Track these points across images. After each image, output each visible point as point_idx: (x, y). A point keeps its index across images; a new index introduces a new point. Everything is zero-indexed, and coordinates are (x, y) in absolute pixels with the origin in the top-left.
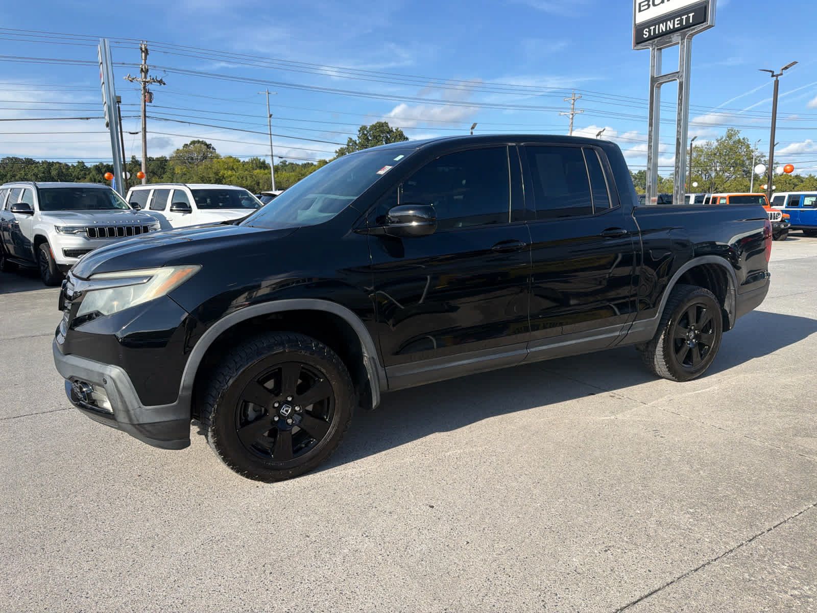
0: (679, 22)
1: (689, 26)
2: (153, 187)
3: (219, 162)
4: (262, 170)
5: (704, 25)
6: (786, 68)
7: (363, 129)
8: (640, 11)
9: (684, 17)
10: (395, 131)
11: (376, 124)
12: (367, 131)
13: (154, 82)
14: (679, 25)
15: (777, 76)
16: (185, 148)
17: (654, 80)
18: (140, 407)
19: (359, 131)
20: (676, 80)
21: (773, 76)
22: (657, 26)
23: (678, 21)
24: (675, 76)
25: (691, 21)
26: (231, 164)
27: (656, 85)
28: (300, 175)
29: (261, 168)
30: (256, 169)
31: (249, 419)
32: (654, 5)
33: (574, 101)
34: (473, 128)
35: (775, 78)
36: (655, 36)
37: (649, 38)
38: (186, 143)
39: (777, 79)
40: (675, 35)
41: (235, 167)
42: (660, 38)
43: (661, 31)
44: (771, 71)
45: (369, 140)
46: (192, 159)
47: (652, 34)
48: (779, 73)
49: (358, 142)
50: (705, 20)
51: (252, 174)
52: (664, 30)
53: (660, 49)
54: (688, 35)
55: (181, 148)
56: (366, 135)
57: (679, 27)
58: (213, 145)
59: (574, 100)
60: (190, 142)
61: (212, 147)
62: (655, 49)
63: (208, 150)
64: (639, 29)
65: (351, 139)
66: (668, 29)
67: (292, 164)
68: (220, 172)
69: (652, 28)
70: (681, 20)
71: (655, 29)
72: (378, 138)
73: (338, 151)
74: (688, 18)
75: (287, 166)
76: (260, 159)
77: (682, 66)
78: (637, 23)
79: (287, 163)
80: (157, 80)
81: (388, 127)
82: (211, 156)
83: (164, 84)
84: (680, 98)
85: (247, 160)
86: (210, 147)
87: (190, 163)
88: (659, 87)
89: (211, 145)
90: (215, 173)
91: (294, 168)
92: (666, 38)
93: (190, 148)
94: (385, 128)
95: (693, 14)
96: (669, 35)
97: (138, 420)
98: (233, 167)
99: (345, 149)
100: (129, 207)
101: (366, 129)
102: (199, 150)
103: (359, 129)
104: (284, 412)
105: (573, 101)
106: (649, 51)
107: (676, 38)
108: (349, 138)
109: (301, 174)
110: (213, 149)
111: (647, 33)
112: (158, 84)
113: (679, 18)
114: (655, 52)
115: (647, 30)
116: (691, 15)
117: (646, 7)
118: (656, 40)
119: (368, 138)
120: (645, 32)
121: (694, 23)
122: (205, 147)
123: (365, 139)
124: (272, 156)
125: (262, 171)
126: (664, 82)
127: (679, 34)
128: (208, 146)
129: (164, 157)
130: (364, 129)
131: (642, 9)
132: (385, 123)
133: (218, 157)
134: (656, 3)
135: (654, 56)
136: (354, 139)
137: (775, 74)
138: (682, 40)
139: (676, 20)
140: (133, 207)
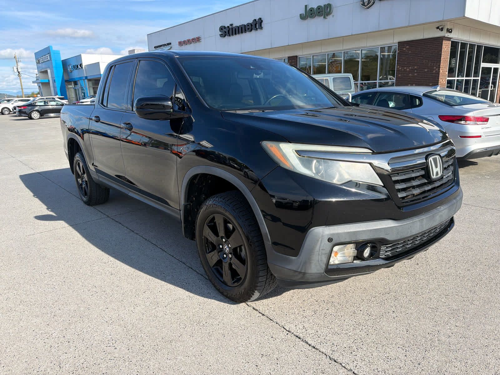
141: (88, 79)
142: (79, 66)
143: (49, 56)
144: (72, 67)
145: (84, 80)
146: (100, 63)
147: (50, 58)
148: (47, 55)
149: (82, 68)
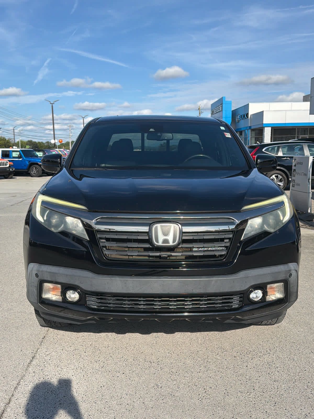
15: (52, 104)
137: (51, 103)
141: (251, 129)
142: (245, 116)
143: (222, 106)
144: (239, 117)
145: (248, 130)
146: (264, 112)
147: (222, 109)
148: (220, 106)
149: (248, 117)
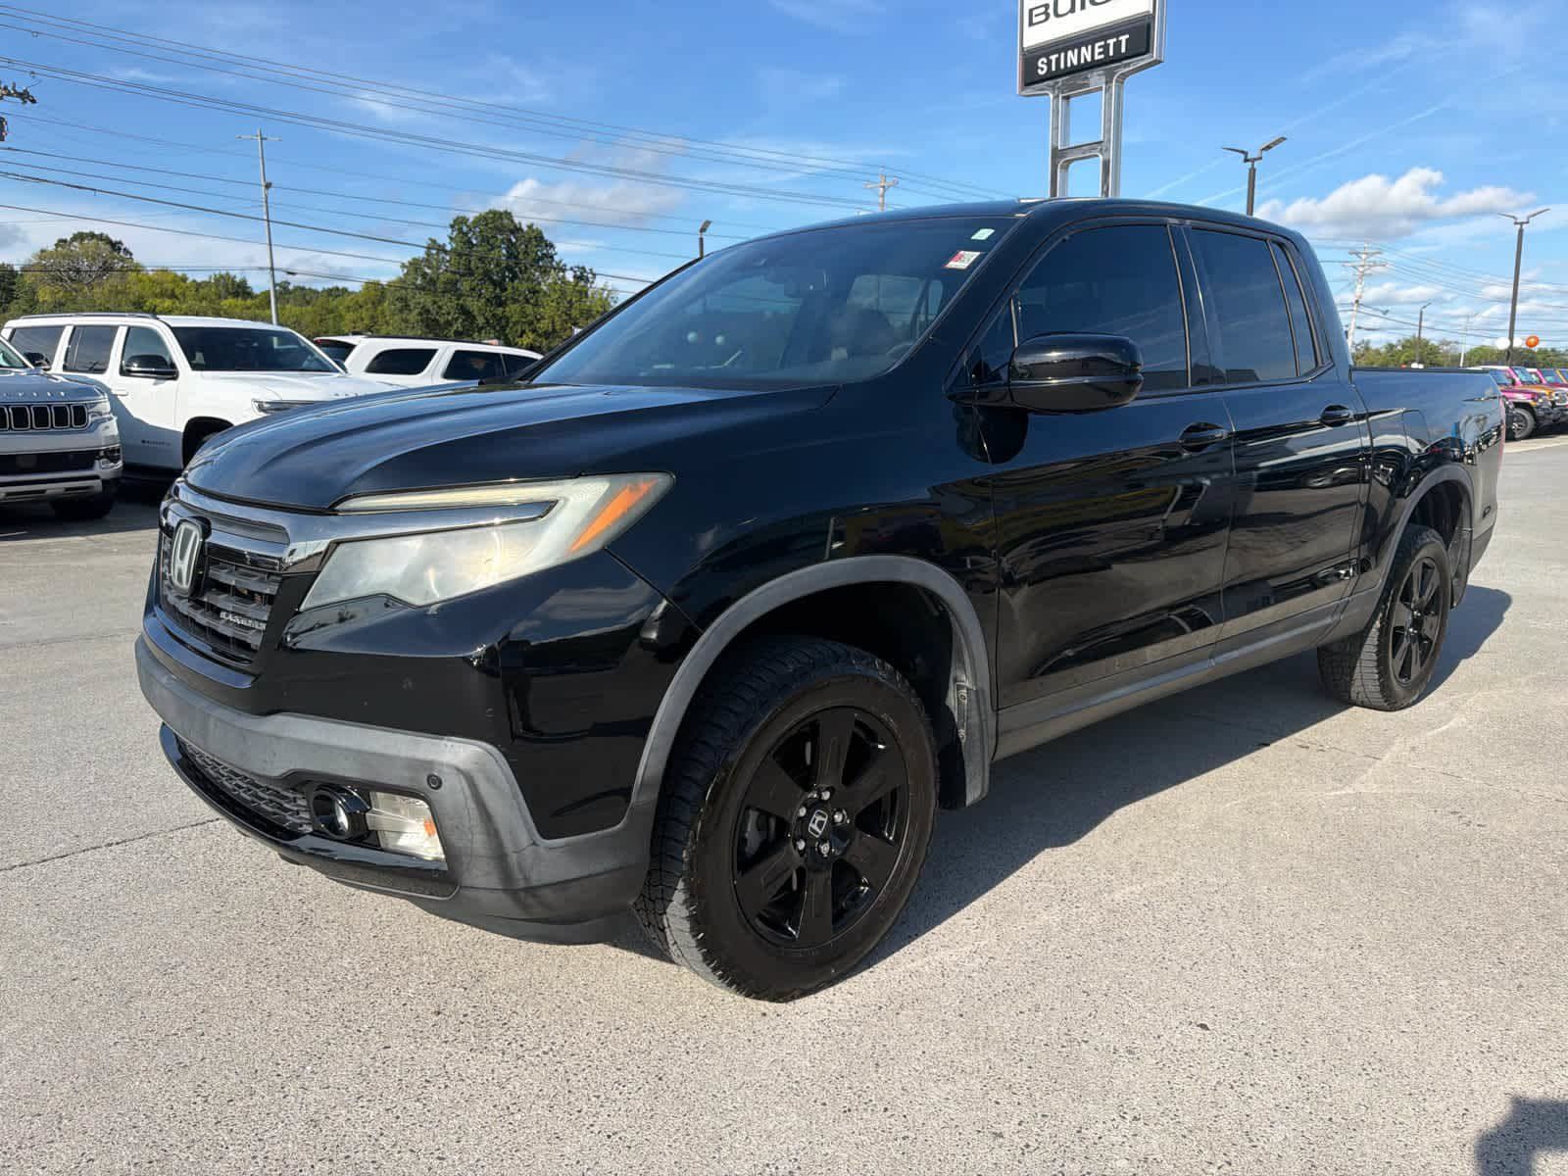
0: (1101, 50)
1: (1119, 58)
2: (69, 322)
3: (140, 281)
4: (240, 299)
5: (1146, 59)
6: (1268, 147)
7: (458, 223)
8: (1031, 24)
9: (1111, 42)
10: (525, 229)
11: (487, 213)
12: (467, 226)
13: (9, 94)
14: (1102, 56)
15: (1253, 160)
16: (59, 249)
17: (1057, 154)
18: (534, 844)
19: (452, 226)
20: (1097, 156)
21: (1246, 160)
22: (1063, 55)
23: (1100, 47)
24: (1094, 149)
25: (1123, 50)
26: (170, 286)
27: (1061, 163)
28: (324, 312)
29: (236, 295)
30: (226, 298)
31: (747, 849)
32: (1057, 15)
33: (885, 191)
34: (703, 230)
35: (1249, 164)
36: (1059, 73)
37: (1048, 76)
38: (64, 238)
39: (1253, 165)
40: (1095, 73)
41: (178, 292)
42: (1067, 77)
43: (1069, 65)
44: (1243, 152)
45: (473, 245)
46: (78, 271)
47: (1054, 69)
48: (1255, 156)
49: (448, 248)
50: (1147, 50)
51: (216, 306)
52: (1075, 63)
53: (1067, 98)
54: (1118, 74)
55: (51, 248)
56: (466, 234)
57: (1101, 60)
58: (126, 244)
59: (884, 187)
60: (71, 236)
61: (123, 248)
62: (1058, 96)
63: (116, 254)
64: (1030, 58)
65: (434, 241)
66: (1082, 61)
67: (303, 289)
68: (145, 302)
69: (1053, 58)
70: (1106, 47)
71: (1058, 60)
72: (491, 241)
73: (407, 264)
74: (1118, 45)
75: (290, 293)
76: (235, 277)
77: (1107, 131)
78: (1025, 46)
79: (291, 287)
80: (16, 92)
81: (512, 221)
82: (122, 267)
83: (33, 101)
84: (1105, 189)
85: (201, 278)
86: (120, 249)
87: (72, 280)
88: (1066, 167)
89: (120, 243)
90: (134, 304)
91: (308, 298)
92: (1078, 78)
93: (72, 248)
94: (506, 221)
95: (1127, 36)
96: (1085, 72)
97: (526, 879)
98: (173, 291)
99: (422, 261)
100: (24, 364)
101: (466, 223)
102: (93, 252)
103: (452, 222)
104: (815, 827)
105: (882, 189)
106: (1047, 99)
107: (1096, 78)
108: (430, 239)
109: (326, 309)
110: (126, 251)
111: (1045, 67)
112: (18, 100)
113: (1102, 43)
114: (1058, 102)
115: (1045, 60)
116: (1123, 38)
117: (1043, 17)
118: (1060, 80)
119: (469, 241)
120: (1040, 65)
121: (1130, 54)
122: (108, 247)
123: (464, 243)
124: (272, 269)
125: (240, 301)
126: (1073, 160)
127: (1101, 72)
128: (115, 246)
129: (9, 265)
130: (462, 223)
131: (1035, 20)
132: (506, 212)
133: (138, 269)
134: (1060, 12)
135: (1056, 112)
136: (440, 242)
137: (1249, 157)
138: (1107, 83)
139: (1097, 45)
140: (33, 363)
